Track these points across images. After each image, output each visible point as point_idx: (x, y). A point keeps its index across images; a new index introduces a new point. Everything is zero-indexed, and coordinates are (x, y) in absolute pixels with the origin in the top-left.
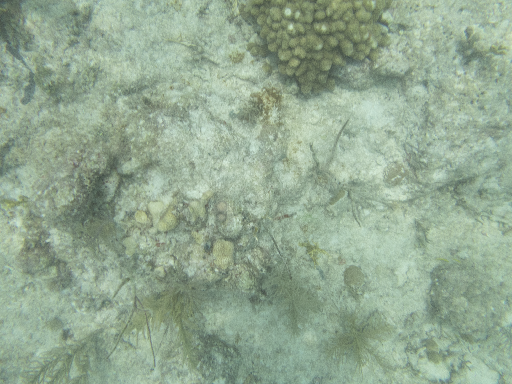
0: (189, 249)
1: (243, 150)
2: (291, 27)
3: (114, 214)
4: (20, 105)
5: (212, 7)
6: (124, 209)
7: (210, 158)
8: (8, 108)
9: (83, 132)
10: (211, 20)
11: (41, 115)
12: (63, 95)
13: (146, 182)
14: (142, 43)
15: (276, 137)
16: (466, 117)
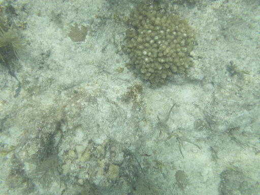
0: (96, 170)
1: (124, 116)
2: (147, 59)
3: (58, 152)
4: (13, 98)
5: (108, 48)
6: (63, 149)
7: (107, 121)
9: (43, 109)
10: (108, 53)
11: (23, 102)
12: (34, 92)
13: (75, 135)
15: (140, 109)
16: (234, 101)
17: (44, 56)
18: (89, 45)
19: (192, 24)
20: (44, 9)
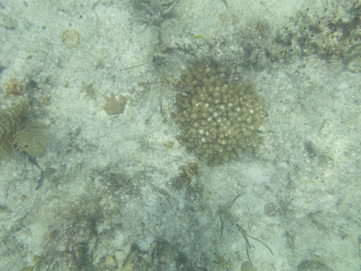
1: (175, 207)
2: (203, 140)
3: (93, 260)
4: (35, 191)
5: (153, 118)
6: (99, 256)
7: (154, 218)
8: (28, 195)
9: (72, 200)
10: (153, 124)
11: (47, 194)
13: (113, 238)
14: (110, 144)
15: (196, 197)
16: (314, 187)
17: (73, 135)
18: (129, 118)
19: (260, 90)
20: (72, 79)
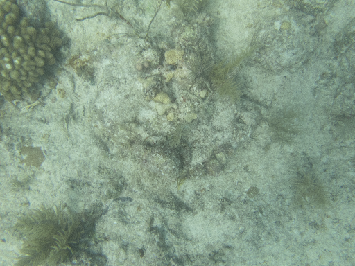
0: (180, 80)
1: (110, 69)
6: (170, 128)
7: (120, 87)
8: (137, 206)
11: (136, 190)
12: (120, 183)
13: (148, 121)
14: (75, 150)
18: (44, 140)
